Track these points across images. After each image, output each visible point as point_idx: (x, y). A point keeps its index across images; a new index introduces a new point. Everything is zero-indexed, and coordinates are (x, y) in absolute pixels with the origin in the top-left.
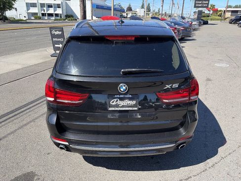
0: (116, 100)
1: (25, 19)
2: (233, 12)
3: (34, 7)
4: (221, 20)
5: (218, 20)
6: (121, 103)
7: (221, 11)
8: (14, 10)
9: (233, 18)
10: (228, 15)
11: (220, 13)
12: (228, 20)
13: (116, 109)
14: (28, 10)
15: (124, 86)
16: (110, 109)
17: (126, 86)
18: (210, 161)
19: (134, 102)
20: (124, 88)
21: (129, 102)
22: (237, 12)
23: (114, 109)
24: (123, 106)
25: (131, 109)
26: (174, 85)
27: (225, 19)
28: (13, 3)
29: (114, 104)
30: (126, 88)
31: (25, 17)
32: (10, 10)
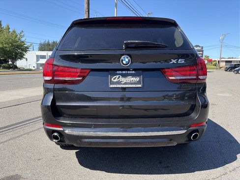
0: (118, 76)
1: (34, 69)
2: (227, 62)
3: (43, 58)
4: (217, 69)
5: (214, 69)
6: (124, 80)
7: (215, 61)
8: (24, 60)
9: (228, 66)
10: (223, 64)
11: (215, 63)
12: (223, 69)
13: (118, 86)
14: (37, 61)
15: (127, 58)
16: (111, 86)
17: (129, 58)
18: (230, 166)
19: (137, 79)
20: (127, 60)
21: (132, 79)
22: (231, 62)
23: (116, 86)
24: (126, 83)
25: (135, 86)
26: (179, 60)
27: (221, 68)
28: (25, 54)
29: (115, 81)
30: (129, 60)
31: (34, 67)
32: (21, 59)
